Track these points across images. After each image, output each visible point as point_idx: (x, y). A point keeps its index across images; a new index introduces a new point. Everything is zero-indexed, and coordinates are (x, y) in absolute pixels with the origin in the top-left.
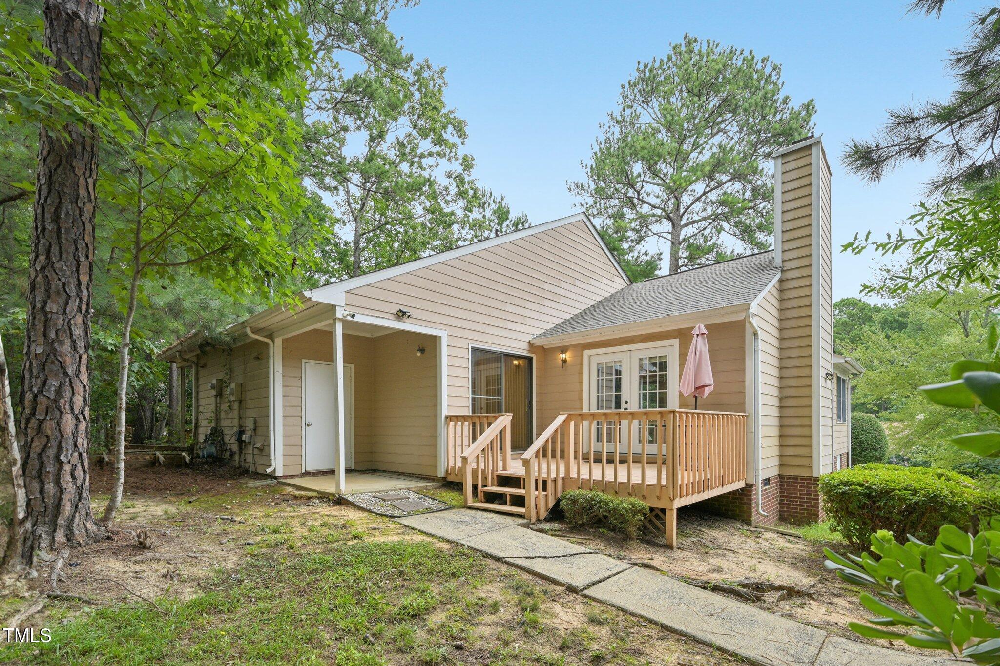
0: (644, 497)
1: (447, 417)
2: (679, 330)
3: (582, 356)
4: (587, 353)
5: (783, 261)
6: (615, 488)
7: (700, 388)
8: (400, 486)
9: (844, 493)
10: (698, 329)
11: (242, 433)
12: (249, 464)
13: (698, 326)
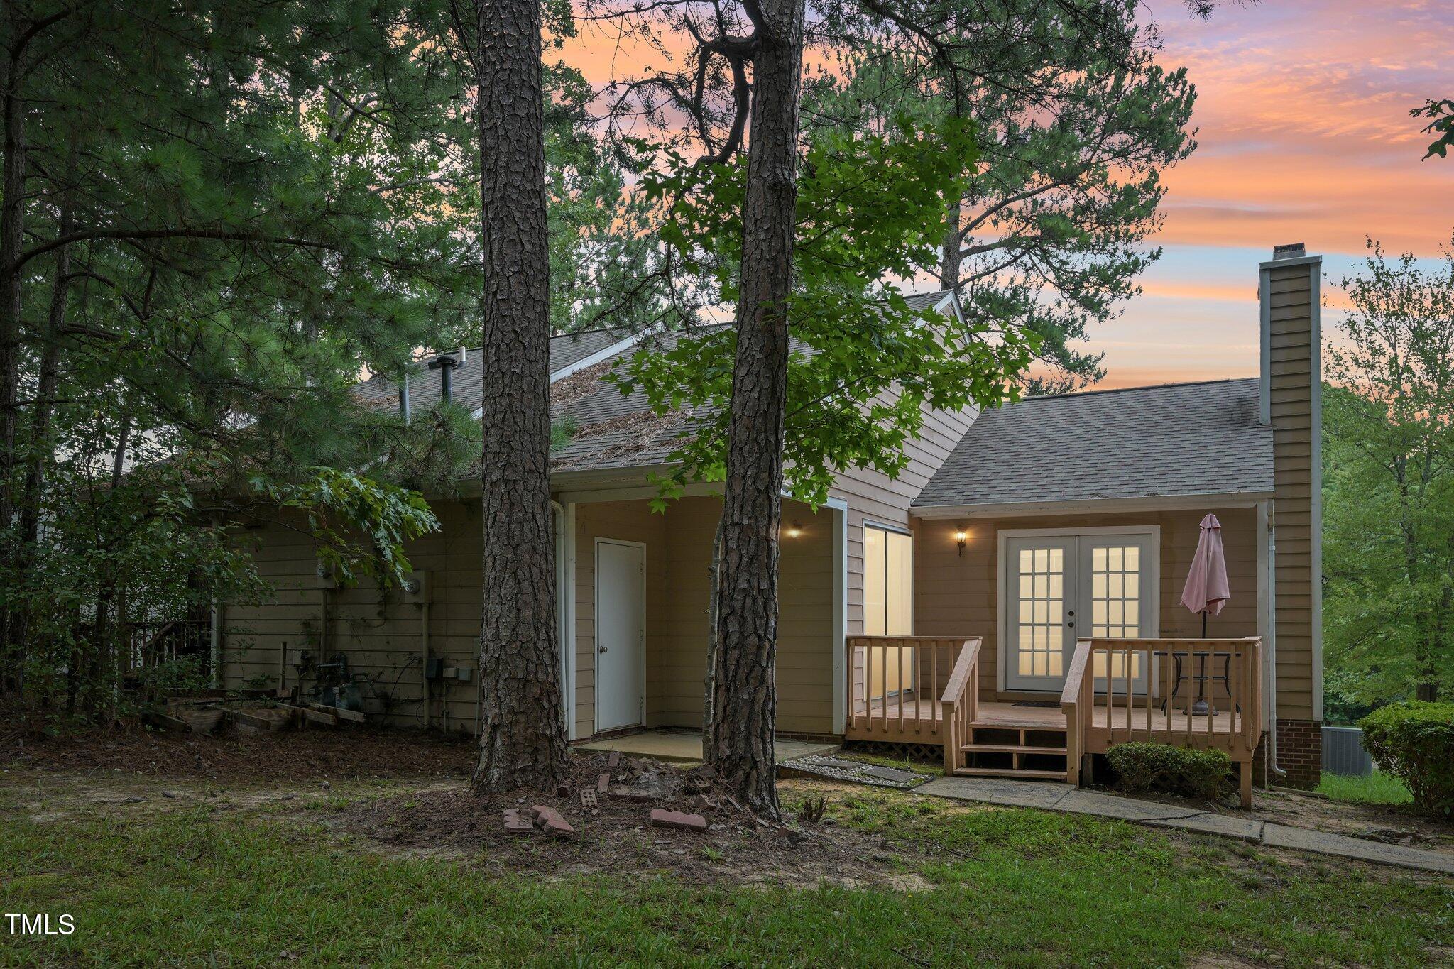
0: (1231, 749)
1: (848, 640)
2: (1160, 514)
3: (996, 537)
4: (1003, 534)
5: (1272, 418)
6: (1190, 739)
7: (1212, 603)
8: (806, 752)
9: (1431, 734)
10: (1210, 521)
11: (441, 665)
12: (463, 722)
13: (1208, 516)
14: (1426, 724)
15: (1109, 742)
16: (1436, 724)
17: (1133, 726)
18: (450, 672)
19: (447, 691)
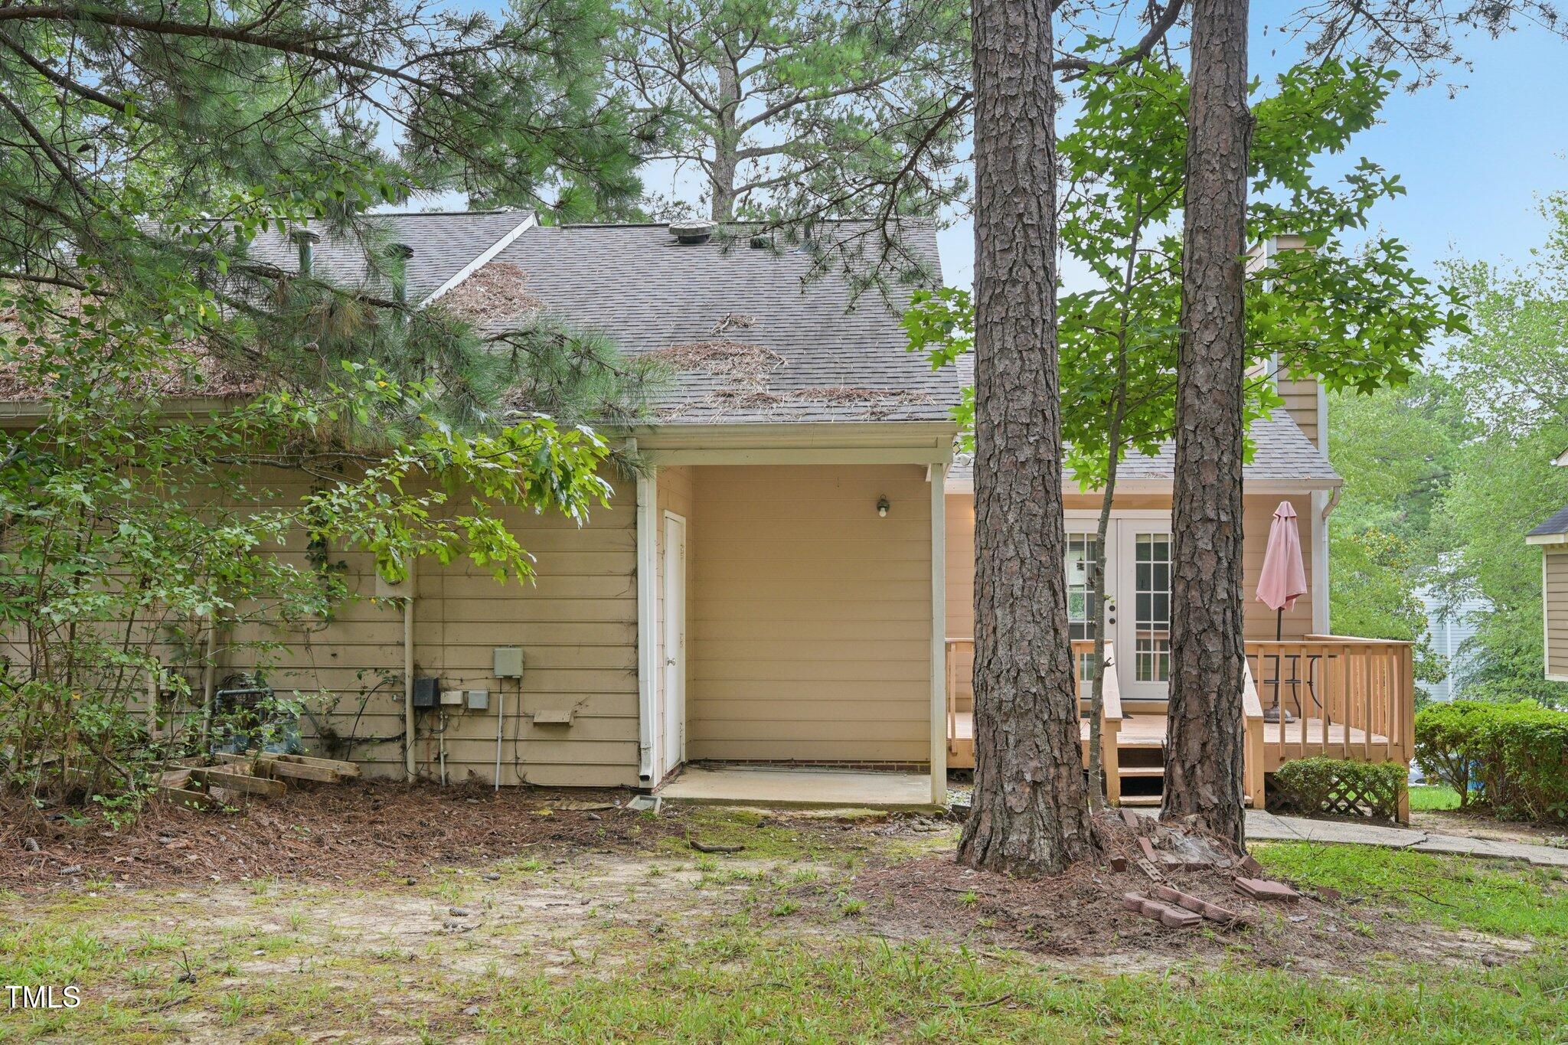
10: (1285, 508)
11: (437, 689)
12: (472, 767)
13: (1284, 504)
14: (1541, 726)
15: (1282, 759)
16: (1549, 727)
17: (1287, 740)
18: (452, 698)
19: (445, 727)
